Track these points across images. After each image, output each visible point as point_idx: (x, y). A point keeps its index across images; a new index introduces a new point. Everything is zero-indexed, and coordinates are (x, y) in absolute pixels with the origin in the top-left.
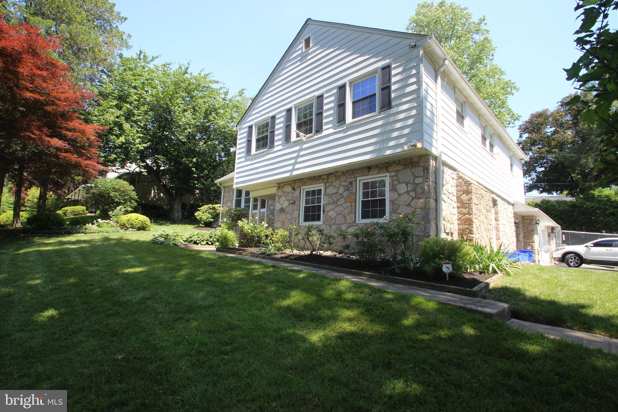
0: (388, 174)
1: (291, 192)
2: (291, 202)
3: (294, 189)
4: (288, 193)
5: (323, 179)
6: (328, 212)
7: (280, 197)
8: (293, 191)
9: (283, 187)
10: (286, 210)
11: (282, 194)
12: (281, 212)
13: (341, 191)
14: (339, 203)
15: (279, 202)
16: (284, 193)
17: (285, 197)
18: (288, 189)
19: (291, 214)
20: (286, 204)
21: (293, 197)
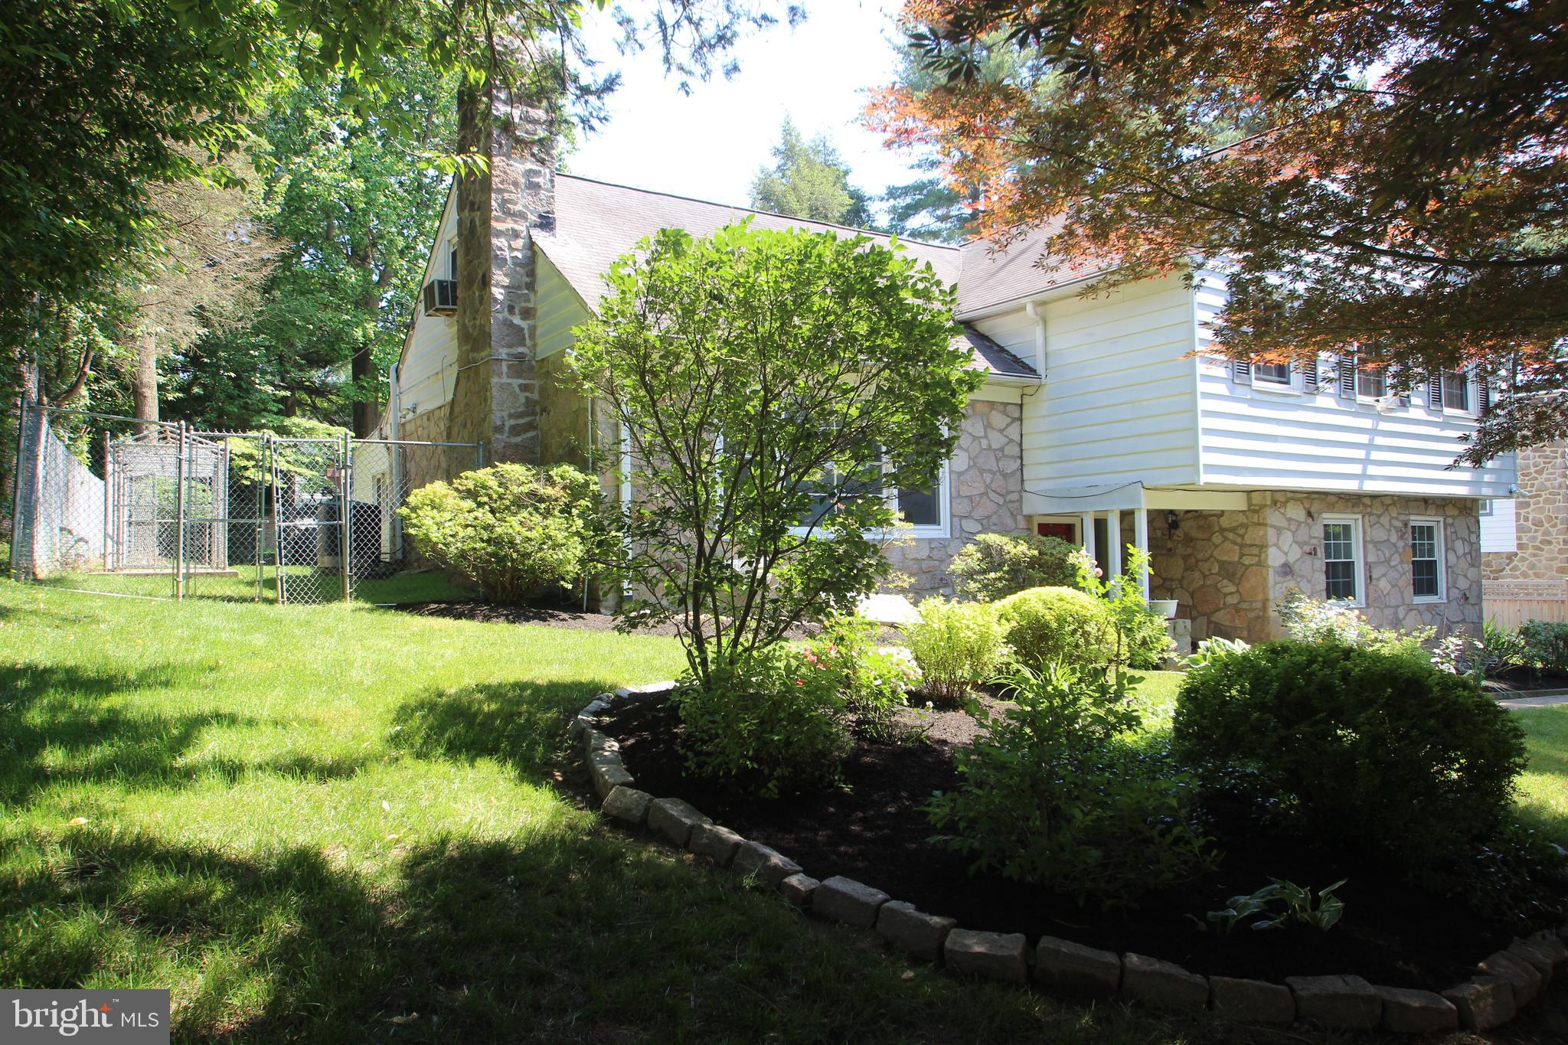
0: (1441, 519)
1: (1306, 522)
2: (1307, 549)
3: (1309, 514)
4: (1300, 523)
5: (1365, 506)
6: (1378, 579)
7: (1279, 530)
8: (1310, 520)
9: (1284, 504)
10: (1296, 568)
11: (1284, 524)
12: (1286, 574)
13: (1394, 538)
14: (1393, 563)
15: (1276, 545)
16: (1289, 520)
17: (1289, 534)
18: (1297, 512)
19: (1309, 581)
20: (1294, 554)
21: (1311, 537)
